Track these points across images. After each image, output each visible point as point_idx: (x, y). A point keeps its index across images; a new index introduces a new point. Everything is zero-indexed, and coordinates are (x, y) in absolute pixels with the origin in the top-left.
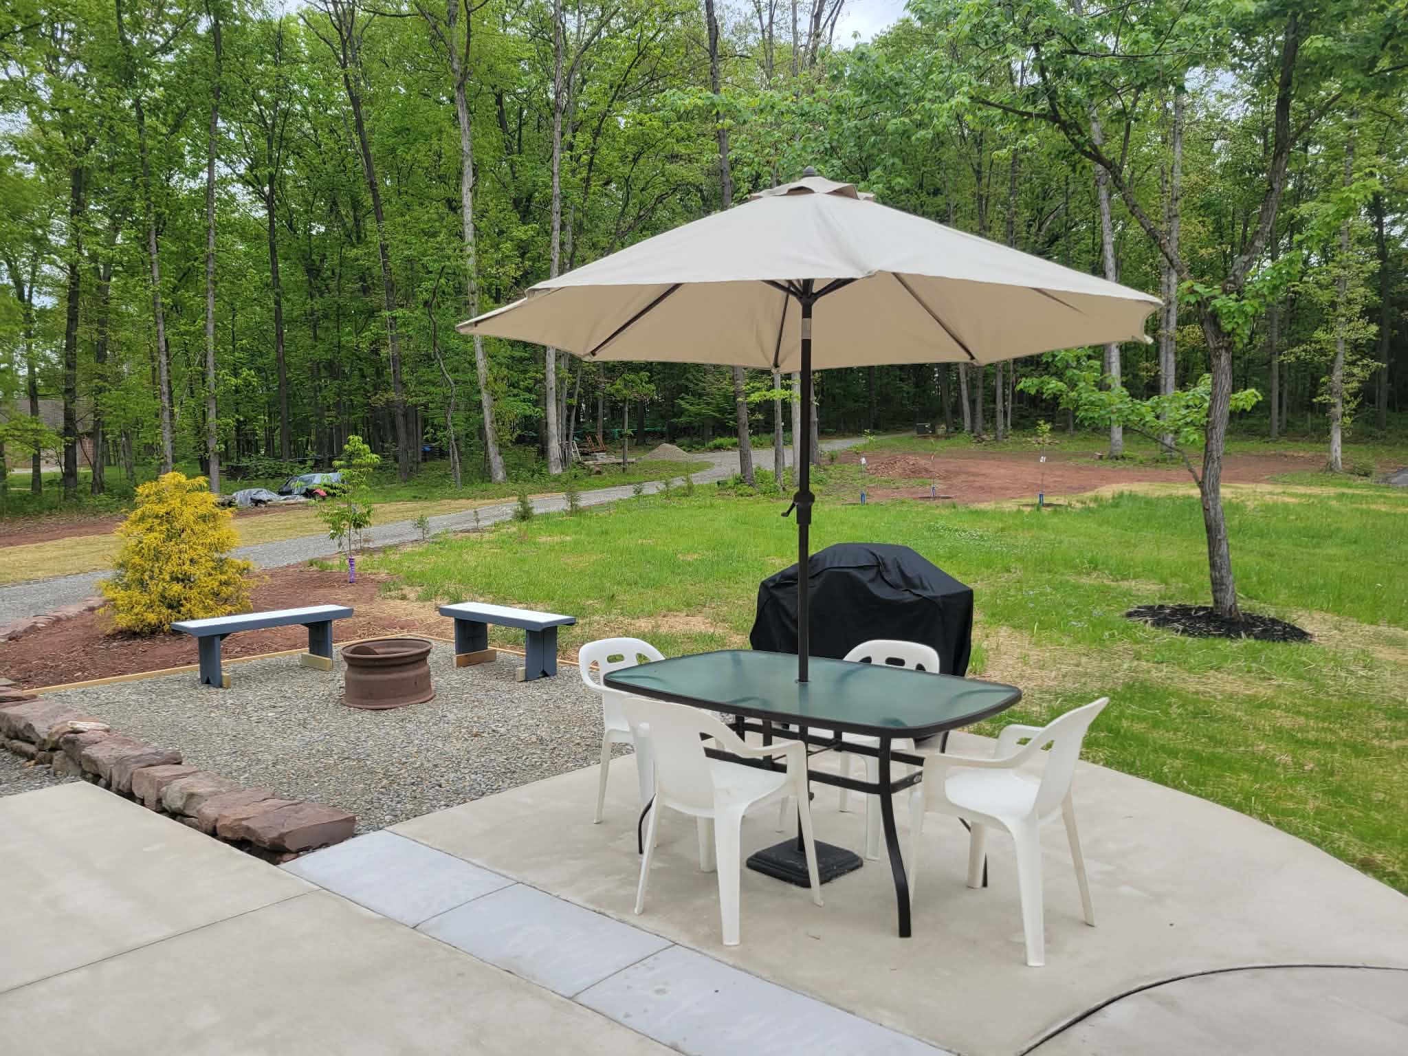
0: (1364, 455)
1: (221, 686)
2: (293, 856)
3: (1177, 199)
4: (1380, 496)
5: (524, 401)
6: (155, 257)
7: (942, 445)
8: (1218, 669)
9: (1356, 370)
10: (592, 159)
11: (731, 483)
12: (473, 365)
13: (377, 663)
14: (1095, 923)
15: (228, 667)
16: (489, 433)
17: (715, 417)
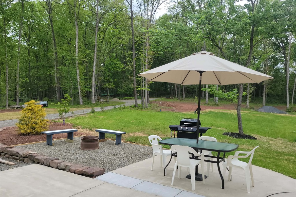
0: (252, 105)
1: (52, 145)
2: (95, 177)
3: (219, 54)
4: (257, 113)
5: (87, 88)
6: (6, 52)
7: (171, 100)
8: (244, 144)
9: (251, 89)
10: (104, 37)
11: (133, 107)
12: (77, 79)
13: (89, 141)
14: (254, 186)
15: (54, 141)
16: (80, 94)
17: (125, 93)
